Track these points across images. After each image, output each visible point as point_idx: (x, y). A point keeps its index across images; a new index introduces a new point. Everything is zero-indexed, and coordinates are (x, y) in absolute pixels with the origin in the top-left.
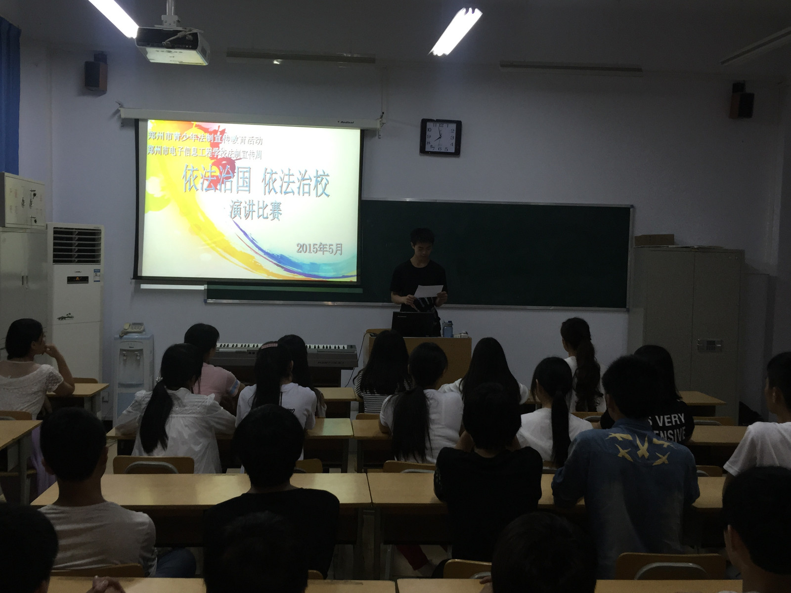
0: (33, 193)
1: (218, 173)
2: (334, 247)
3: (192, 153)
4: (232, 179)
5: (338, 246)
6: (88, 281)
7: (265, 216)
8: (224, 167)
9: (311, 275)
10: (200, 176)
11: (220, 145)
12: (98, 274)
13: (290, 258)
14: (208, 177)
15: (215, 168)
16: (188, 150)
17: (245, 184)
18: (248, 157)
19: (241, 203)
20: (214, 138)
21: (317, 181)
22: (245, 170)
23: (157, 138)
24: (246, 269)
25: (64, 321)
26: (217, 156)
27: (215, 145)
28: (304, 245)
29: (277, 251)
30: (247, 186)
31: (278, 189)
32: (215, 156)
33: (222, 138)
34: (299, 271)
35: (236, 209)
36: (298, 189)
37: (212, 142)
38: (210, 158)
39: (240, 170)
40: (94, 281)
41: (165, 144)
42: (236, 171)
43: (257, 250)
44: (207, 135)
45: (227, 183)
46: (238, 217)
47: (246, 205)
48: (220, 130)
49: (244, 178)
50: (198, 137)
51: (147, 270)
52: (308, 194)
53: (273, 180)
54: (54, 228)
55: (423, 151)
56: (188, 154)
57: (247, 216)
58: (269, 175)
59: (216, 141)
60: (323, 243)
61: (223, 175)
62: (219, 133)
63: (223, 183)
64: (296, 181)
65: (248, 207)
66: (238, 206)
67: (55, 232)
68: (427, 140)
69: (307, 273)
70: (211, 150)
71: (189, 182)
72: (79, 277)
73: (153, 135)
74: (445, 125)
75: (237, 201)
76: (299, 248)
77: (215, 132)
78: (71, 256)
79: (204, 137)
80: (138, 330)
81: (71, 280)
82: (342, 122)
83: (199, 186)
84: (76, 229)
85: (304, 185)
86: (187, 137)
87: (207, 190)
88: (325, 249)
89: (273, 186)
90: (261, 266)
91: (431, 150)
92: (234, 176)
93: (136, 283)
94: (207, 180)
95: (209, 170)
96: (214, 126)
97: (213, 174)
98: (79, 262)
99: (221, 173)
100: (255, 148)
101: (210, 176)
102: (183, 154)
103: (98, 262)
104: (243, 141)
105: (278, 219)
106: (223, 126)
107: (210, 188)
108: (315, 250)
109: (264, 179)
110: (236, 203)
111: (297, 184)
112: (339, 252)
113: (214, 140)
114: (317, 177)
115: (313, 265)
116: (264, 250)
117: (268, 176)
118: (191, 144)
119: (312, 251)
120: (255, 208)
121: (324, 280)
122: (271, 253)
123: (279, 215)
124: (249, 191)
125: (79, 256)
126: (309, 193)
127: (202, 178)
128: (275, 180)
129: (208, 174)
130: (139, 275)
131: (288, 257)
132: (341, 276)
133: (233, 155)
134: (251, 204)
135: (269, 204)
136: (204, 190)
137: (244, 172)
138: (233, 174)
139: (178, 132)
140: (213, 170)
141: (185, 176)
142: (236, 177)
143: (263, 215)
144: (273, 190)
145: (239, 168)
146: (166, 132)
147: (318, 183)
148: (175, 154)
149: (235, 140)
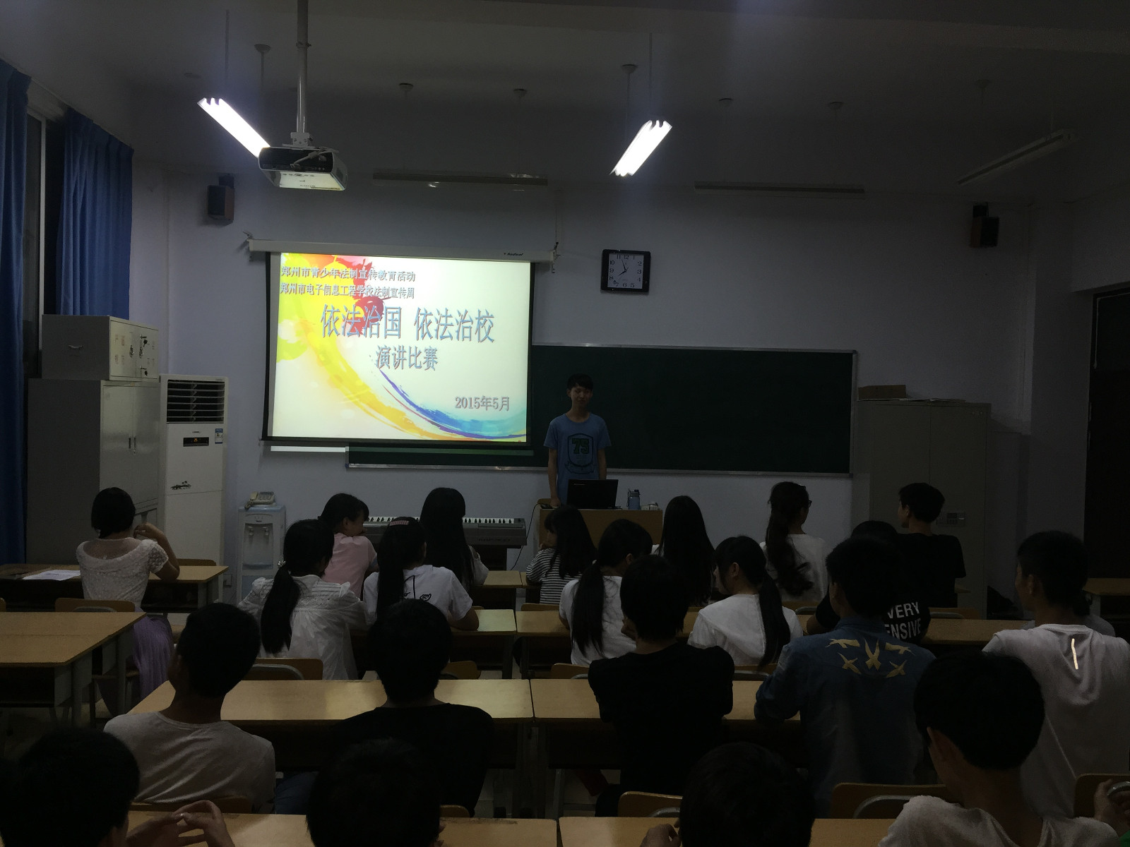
0: (143, 339)
1: (362, 315)
2: (499, 401)
3: (332, 290)
4: (379, 322)
5: (504, 400)
6: (208, 443)
7: (418, 365)
8: (370, 309)
9: (472, 434)
10: (341, 318)
11: (367, 283)
12: (221, 434)
13: (447, 415)
14: (351, 319)
15: (359, 309)
16: (327, 288)
17: (395, 328)
18: (398, 295)
19: (390, 349)
22: (395, 311)
23: (292, 274)
24: (395, 427)
25: (179, 490)
26: (362, 294)
27: (359, 282)
28: (463, 399)
29: (431, 407)
30: (396, 330)
31: (433, 333)
32: (360, 295)
33: (367, 273)
34: (458, 429)
35: (383, 357)
36: (456, 333)
37: (356, 278)
38: (353, 297)
39: (388, 310)
40: (216, 443)
41: (301, 280)
42: (384, 312)
43: (408, 405)
44: (349, 270)
45: (373, 326)
46: (385, 367)
47: (396, 352)
48: (366, 264)
49: (393, 320)
50: (339, 273)
51: (278, 430)
52: (468, 339)
53: (428, 321)
54: (169, 380)
55: (605, 287)
56: (329, 293)
57: (396, 366)
58: (423, 316)
59: (361, 278)
60: (487, 396)
61: (368, 317)
62: (364, 268)
63: (368, 326)
64: (455, 323)
65: (397, 354)
66: (385, 353)
67: (170, 386)
68: (610, 274)
69: (467, 432)
70: (354, 288)
71: (328, 325)
72: (198, 438)
73: (286, 270)
74: (631, 257)
75: (384, 347)
76: (458, 401)
77: (360, 267)
78: (188, 414)
79: (347, 273)
80: (267, 501)
81: (188, 442)
82: (509, 254)
84: (195, 382)
85: (464, 328)
86: (327, 273)
87: (349, 335)
88: (488, 404)
89: (427, 329)
90: (413, 423)
91: (615, 286)
92: (381, 318)
93: (265, 445)
94: (350, 323)
95: (352, 310)
96: (359, 260)
97: (357, 316)
98: (198, 420)
99: (366, 315)
100: (407, 284)
101: (353, 319)
102: (322, 292)
103: (221, 420)
104: (392, 277)
105: (433, 368)
106: (369, 259)
107: (353, 333)
108: (477, 405)
109: (417, 322)
110: (383, 350)
111: (456, 327)
112: (505, 407)
113: (359, 275)
114: (479, 318)
115: (474, 422)
116: (417, 404)
117: (421, 318)
118: (330, 281)
119: (473, 406)
120: (406, 355)
121: (488, 440)
122: (424, 408)
123: (435, 364)
124: (399, 336)
125: (197, 414)
126: (470, 337)
127: (344, 321)
128: (430, 322)
129: (351, 316)
130: (268, 435)
131: (445, 413)
132: (508, 435)
133: (381, 294)
134: (401, 350)
135: (423, 351)
136: (346, 334)
137: (393, 313)
138: (381, 315)
139: (317, 267)
140: (356, 311)
141: (324, 319)
142: (383, 319)
143: (415, 364)
144: (427, 335)
145: (387, 309)
146: (302, 267)
147: (480, 325)
148: (312, 293)
149: (383, 276)
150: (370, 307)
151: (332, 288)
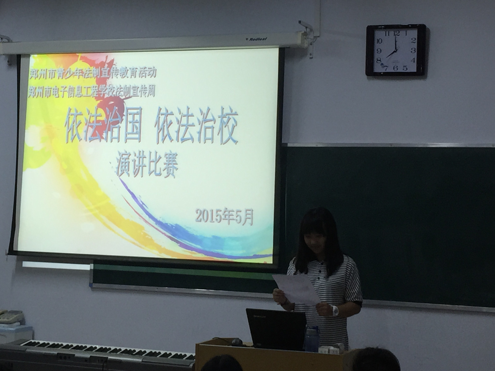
1: (103, 118)
2: (243, 214)
3: (76, 92)
4: (120, 124)
5: (248, 212)
7: (158, 172)
8: (111, 110)
9: (212, 252)
10: (84, 122)
11: (109, 82)
13: (187, 229)
14: (93, 122)
15: (101, 111)
16: (71, 89)
17: (135, 131)
18: (139, 94)
19: (130, 155)
20: (101, 72)
21: (222, 122)
22: (135, 111)
23: (39, 76)
24: (134, 243)
26: (104, 95)
27: (101, 81)
28: (204, 210)
29: (171, 220)
30: (136, 133)
31: (174, 135)
32: (102, 96)
33: (109, 71)
34: (199, 247)
35: (123, 164)
37: (99, 77)
38: (96, 98)
39: (130, 111)
41: (49, 83)
42: (125, 113)
43: (147, 218)
44: (92, 68)
45: (114, 129)
46: (125, 174)
47: (136, 158)
48: (108, 61)
49: (133, 122)
50: (82, 72)
51: (24, 244)
52: (210, 141)
53: (168, 122)
55: (370, 72)
56: (72, 95)
57: (136, 173)
58: (164, 116)
59: (103, 76)
60: (229, 209)
61: (109, 119)
62: (106, 65)
63: (109, 130)
64: (196, 123)
65: (137, 160)
66: (126, 159)
68: (377, 56)
69: (207, 250)
70: (97, 88)
71: (72, 130)
73: (34, 73)
74: (402, 33)
75: (124, 152)
76: (198, 215)
77: (102, 64)
79: (90, 72)
83: (82, 135)
85: (206, 128)
86: (71, 73)
87: (91, 140)
88: (231, 217)
89: (168, 131)
90: (152, 239)
91: (383, 70)
92: (122, 120)
93: (15, 260)
94: (92, 127)
95: (93, 112)
96: (101, 57)
97: (99, 118)
99: (107, 117)
100: (147, 81)
101: (95, 122)
102: (66, 94)
104: (134, 74)
105: (173, 175)
106: (112, 56)
107: (95, 137)
108: (218, 218)
109: (157, 123)
110: (124, 156)
111: (197, 128)
112: (249, 221)
113: (101, 74)
114: (222, 117)
115: (216, 239)
116: (156, 217)
117: (162, 118)
118: (74, 82)
119: (214, 220)
120: (146, 161)
121: (230, 260)
122: (164, 222)
123: (175, 170)
124: (139, 139)
126: (212, 139)
127: (86, 124)
128: (171, 123)
129: (93, 119)
130: (14, 250)
131: (184, 228)
132: (252, 255)
133: (122, 93)
134: (141, 156)
135: (163, 156)
136: (88, 139)
137: (134, 114)
138: (122, 117)
139: (62, 68)
140: (98, 113)
141: (67, 123)
142: (124, 122)
143: (155, 171)
144: (167, 137)
145: (128, 109)
146: (49, 69)
147: (224, 124)
148: (57, 95)
149: (124, 73)
150: (111, 108)
151: (76, 90)
